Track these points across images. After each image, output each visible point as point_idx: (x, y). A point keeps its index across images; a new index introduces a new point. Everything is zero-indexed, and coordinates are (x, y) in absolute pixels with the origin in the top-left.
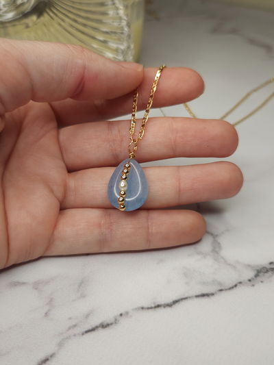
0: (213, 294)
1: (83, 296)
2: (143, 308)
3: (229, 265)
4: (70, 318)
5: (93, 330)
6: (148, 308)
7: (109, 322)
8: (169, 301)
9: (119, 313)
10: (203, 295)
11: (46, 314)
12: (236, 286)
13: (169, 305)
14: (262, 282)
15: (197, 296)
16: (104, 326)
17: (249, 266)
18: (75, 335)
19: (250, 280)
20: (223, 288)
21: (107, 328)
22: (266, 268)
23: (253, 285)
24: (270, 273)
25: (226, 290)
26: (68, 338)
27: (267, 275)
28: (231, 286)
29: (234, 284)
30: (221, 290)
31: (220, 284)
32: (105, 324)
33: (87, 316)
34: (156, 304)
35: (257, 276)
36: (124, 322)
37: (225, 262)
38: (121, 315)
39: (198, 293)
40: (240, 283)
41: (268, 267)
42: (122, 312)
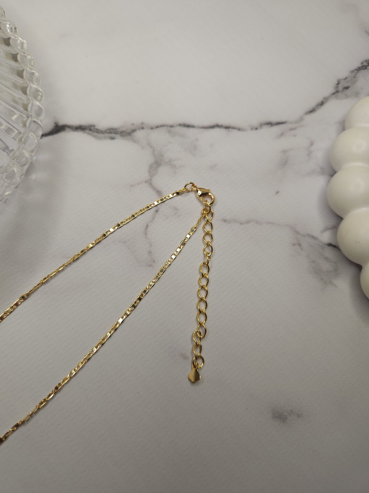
0: (180, 125)
1: (284, 152)
2: (239, 129)
3: (151, 147)
4: (294, 136)
5: (278, 123)
6: (234, 128)
7: (266, 126)
8: (217, 130)
9: (258, 131)
10: (188, 126)
11: (312, 144)
12: (157, 127)
13: (218, 126)
14: (133, 124)
15: (193, 127)
16: (270, 124)
17: (135, 141)
18: (291, 123)
19: (143, 128)
20: (169, 128)
21: (269, 122)
22: (121, 136)
23: (142, 123)
24: (121, 130)
25: (167, 126)
26: (296, 122)
27: (124, 129)
28: (161, 128)
29: (158, 128)
30: (172, 126)
31: (169, 132)
32: (269, 126)
33: (282, 134)
34: (227, 130)
35: (134, 131)
36: (256, 123)
37: (154, 151)
38: (256, 129)
39: (191, 130)
40: (152, 128)
41: (118, 136)
42: (255, 131)
